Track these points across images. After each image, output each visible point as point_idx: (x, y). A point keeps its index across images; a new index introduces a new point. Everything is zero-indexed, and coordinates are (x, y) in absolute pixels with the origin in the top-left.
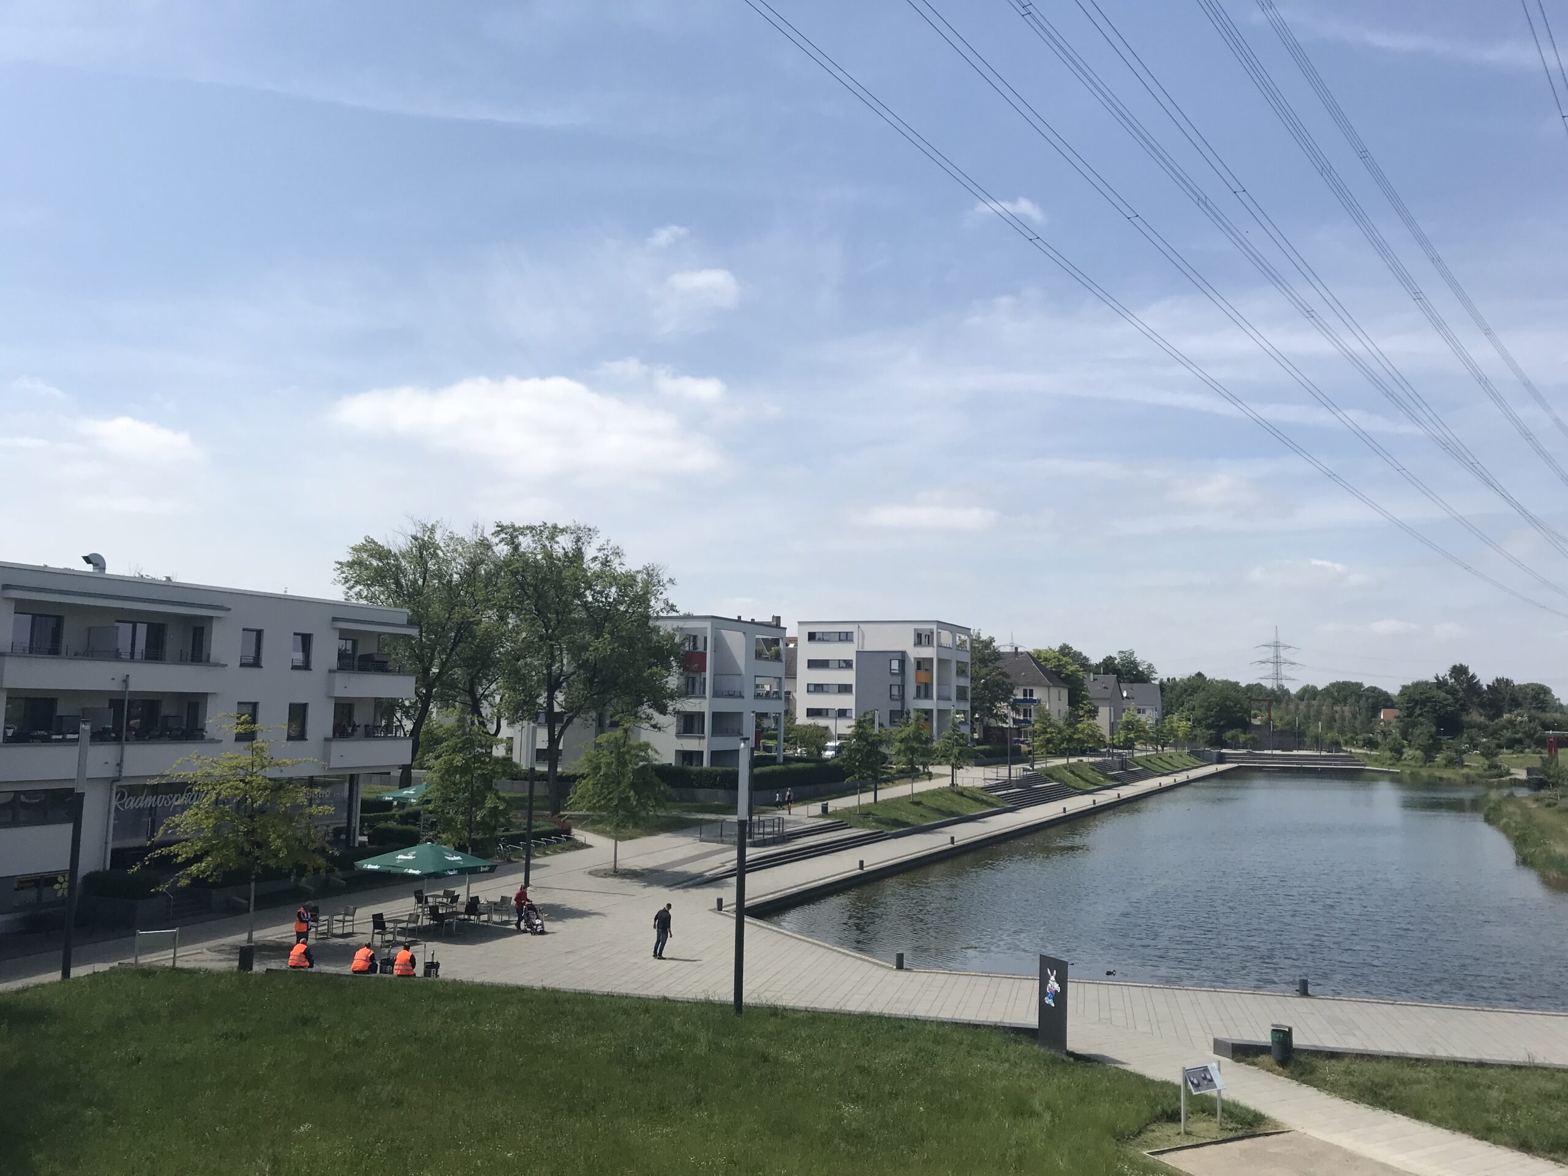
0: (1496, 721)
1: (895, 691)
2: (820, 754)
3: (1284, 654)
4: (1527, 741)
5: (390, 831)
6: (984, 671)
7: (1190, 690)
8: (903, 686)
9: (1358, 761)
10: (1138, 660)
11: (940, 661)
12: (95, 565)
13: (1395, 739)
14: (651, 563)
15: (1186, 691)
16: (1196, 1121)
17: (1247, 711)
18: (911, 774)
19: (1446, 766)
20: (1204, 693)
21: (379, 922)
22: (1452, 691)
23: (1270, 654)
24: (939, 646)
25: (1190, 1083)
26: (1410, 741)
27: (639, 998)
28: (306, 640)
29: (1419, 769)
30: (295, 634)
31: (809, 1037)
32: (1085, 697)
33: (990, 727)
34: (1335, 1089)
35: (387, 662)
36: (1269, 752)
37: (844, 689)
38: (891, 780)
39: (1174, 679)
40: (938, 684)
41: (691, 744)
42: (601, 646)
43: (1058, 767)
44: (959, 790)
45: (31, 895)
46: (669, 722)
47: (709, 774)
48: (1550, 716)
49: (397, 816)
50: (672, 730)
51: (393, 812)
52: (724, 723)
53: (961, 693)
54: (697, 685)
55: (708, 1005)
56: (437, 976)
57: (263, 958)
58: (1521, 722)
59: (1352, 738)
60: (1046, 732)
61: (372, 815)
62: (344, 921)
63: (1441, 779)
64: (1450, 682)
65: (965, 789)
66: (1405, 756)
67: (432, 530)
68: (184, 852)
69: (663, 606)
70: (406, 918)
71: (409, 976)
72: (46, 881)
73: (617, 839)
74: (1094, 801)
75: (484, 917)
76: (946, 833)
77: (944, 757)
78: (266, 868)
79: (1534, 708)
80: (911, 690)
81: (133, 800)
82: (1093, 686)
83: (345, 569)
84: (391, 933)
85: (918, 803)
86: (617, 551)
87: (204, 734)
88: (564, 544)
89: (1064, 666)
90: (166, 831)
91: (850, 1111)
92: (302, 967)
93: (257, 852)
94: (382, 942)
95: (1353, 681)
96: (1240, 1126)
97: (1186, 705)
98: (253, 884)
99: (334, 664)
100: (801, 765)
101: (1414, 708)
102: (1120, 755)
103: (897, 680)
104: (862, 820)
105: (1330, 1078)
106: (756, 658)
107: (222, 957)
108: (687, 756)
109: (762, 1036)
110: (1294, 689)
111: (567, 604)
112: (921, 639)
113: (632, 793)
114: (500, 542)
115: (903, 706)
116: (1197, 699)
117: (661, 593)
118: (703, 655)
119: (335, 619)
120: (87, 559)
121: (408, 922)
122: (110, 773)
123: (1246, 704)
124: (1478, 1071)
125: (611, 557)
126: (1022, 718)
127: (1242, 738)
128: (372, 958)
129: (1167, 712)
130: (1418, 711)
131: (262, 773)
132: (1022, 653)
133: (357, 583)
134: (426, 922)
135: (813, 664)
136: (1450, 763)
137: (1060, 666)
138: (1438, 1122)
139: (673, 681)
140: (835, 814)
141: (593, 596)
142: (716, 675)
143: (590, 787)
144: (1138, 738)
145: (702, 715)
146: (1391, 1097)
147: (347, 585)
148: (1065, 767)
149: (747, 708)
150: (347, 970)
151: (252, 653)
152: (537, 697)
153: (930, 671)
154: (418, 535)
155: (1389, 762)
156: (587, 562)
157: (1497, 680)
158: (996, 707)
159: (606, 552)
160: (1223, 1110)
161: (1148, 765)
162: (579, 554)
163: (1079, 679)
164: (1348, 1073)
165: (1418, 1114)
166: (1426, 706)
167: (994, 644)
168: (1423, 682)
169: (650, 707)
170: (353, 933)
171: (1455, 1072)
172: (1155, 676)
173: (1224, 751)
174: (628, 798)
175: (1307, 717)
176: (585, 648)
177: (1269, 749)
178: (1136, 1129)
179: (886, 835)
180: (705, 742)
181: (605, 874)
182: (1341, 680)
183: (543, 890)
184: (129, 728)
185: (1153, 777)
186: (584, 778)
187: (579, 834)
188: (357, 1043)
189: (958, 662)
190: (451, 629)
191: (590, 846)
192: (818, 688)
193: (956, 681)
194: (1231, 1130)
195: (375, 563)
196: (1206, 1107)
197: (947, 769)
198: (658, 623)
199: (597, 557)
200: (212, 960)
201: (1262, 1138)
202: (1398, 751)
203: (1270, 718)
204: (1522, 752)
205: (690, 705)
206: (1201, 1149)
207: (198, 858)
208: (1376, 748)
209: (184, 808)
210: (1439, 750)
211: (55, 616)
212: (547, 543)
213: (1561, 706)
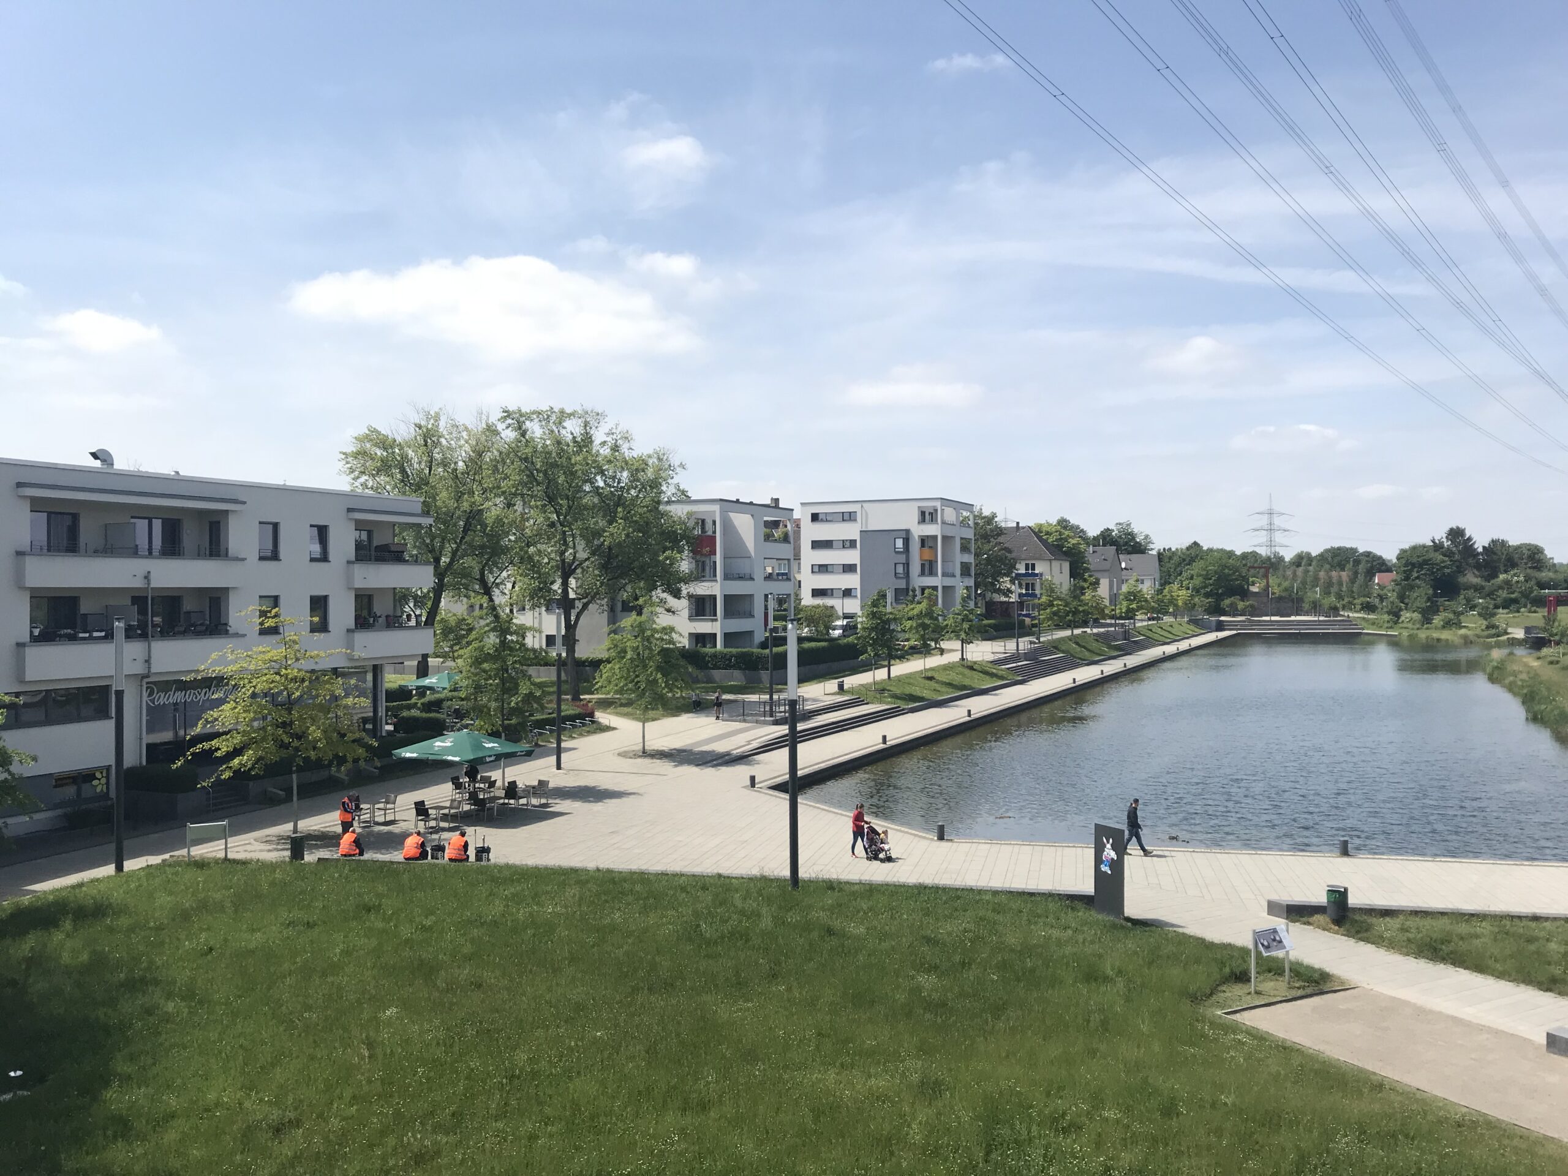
0: (1492, 582)
1: (900, 569)
2: (828, 633)
3: (1277, 521)
4: (1523, 600)
5: (415, 719)
6: (987, 547)
7: (1187, 560)
8: (908, 564)
9: (1356, 625)
10: (1136, 531)
11: (944, 538)
12: (103, 461)
13: (1392, 603)
14: (662, 446)
15: (1184, 560)
16: (1264, 981)
17: (1245, 579)
18: (923, 650)
19: (1444, 627)
20: (1202, 562)
21: (421, 809)
22: (1448, 553)
23: (1264, 521)
24: (943, 523)
25: (1260, 946)
26: (1407, 604)
27: (694, 876)
28: (322, 532)
29: (1415, 632)
30: (312, 526)
31: (871, 909)
32: (1087, 570)
33: (994, 602)
34: (1393, 945)
35: (403, 552)
36: (1267, 618)
37: (849, 569)
38: (904, 655)
39: (1170, 549)
40: (943, 561)
41: (704, 627)
42: (616, 532)
43: (1062, 639)
44: (969, 664)
45: (70, 791)
46: (682, 605)
47: (724, 656)
48: (1545, 575)
49: (419, 705)
50: (685, 613)
51: (413, 700)
52: (736, 605)
53: (965, 570)
54: (707, 568)
55: (765, 880)
56: (489, 860)
57: (312, 848)
58: (1518, 582)
59: (1350, 603)
60: (1053, 605)
61: (395, 704)
62: (385, 810)
63: (1438, 640)
64: (1446, 544)
65: (975, 663)
66: (1402, 618)
67: (437, 418)
68: (223, 746)
69: (674, 491)
70: (448, 804)
71: (460, 861)
72: (85, 777)
73: (644, 721)
74: (1102, 671)
75: (523, 801)
76: (962, 706)
77: (956, 633)
78: (307, 760)
79: (1530, 568)
80: (915, 568)
81: (162, 695)
82: (1094, 558)
83: (350, 459)
84: (434, 819)
85: (931, 678)
86: (626, 435)
87: (228, 628)
88: (572, 428)
89: (1066, 540)
90: (204, 726)
91: (927, 981)
92: (354, 855)
93: (296, 743)
94: (426, 828)
95: (1348, 546)
96: (1307, 984)
97: (1184, 574)
98: (294, 776)
99: (352, 555)
100: (813, 644)
101: (1411, 571)
102: (1123, 625)
103: (902, 558)
104: (878, 696)
105: (1387, 935)
106: (765, 540)
107: (271, 847)
108: (700, 639)
109: (823, 909)
110: (1288, 555)
111: (579, 489)
112: (926, 516)
113: (659, 676)
114: (507, 428)
115: (908, 583)
116: (1197, 568)
117: (672, 478)
118: (713, 538)
119: (349, 510)
120: (95, 455)
121: (451, 808)
122: (139, 669)
123: (1244, 571)
124: (1533, 924)
125: (620, 442)
126: (1024, 591)
127: (1241, 605)
128: (423, 845)
129: (1164, 582)
130: (1415, 575)
131: (298, 665)
132: (1023, 528)
133: (363, 473)
134: (467, 807)
135: (817, 545)
136: (1447, 625)
137: (1062, 540)
138: (1500, 975)
139: (685, 566)
140: (851, 691)
141: (605, 481)
142: (725, 558)
143: (617, 671)
144: (1139, 608)
145: (714, 598)
146: (1452, 952)
147: (352, 476)
148: (1070, 638)
149: (757, 588)
150: (398, 856)
151: (270, 547)
152: (552, 583)
153: (934, 548)
154: (423, 423)
155: (1386, 625)
156: (596, 446)
157: (1493, 541)
158: (998, 581)
159: (614, 437)
160: (1291, 970)
161: (1149, 634)
162: (587, 439)
163: (1080, 552)
164: (1404, 930)
165: (1480, 967)
166: (1422, 569)
167: (996, 519)
168: (1420, 546)
169: (664, 592)
170: (395, 820)
171: (1512, 926)
172: (1152, 546)
173: (1223, 618)
174: (655, 681)
175: (1304, 583)
176: (598, 534)
177: (1267, 615)
178: (1208, 991)
179: (903, 710)
180: (718, 624)
181: (636, 756)
182: (1336, 545)
183: (576, 772)
184: (154, 626)
185: (1154, 646)
186: (609, 662)
187: (602, 717)
188: (424, 929)
189: (962, 539)
190: (459, 518)
191: (614, 729)
192: (823, 569)
193: (960, 558)
194: (1299, 988)
195: (379, 452)
196: (1273, 968)
197: (957, 645)
198: (668, 508)
199: (605, 442)
200: (261, 851)
201: (1330, 995)
202: (1396, 614)
203: (1268, 586)
204: (1518, 612)
205: (702, 589)
206: (1273, 1007)
207: (237, 752)
208: (1373, 612)
209: (221, 702)
210: (1436, 612)
211: (71, 514)
212: (554, 428)
213: (1554, 565)
